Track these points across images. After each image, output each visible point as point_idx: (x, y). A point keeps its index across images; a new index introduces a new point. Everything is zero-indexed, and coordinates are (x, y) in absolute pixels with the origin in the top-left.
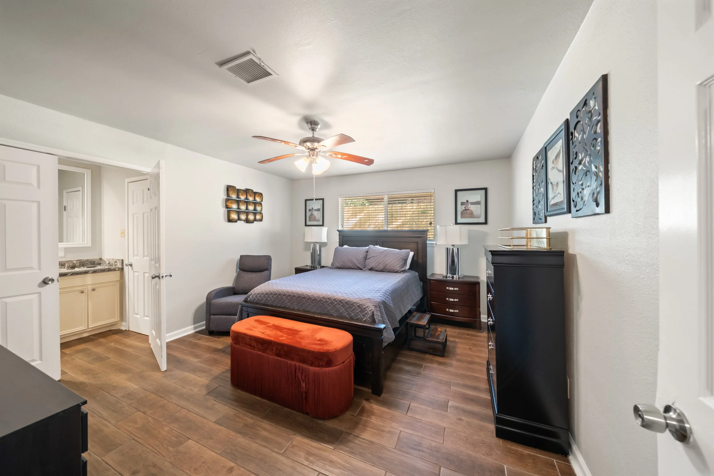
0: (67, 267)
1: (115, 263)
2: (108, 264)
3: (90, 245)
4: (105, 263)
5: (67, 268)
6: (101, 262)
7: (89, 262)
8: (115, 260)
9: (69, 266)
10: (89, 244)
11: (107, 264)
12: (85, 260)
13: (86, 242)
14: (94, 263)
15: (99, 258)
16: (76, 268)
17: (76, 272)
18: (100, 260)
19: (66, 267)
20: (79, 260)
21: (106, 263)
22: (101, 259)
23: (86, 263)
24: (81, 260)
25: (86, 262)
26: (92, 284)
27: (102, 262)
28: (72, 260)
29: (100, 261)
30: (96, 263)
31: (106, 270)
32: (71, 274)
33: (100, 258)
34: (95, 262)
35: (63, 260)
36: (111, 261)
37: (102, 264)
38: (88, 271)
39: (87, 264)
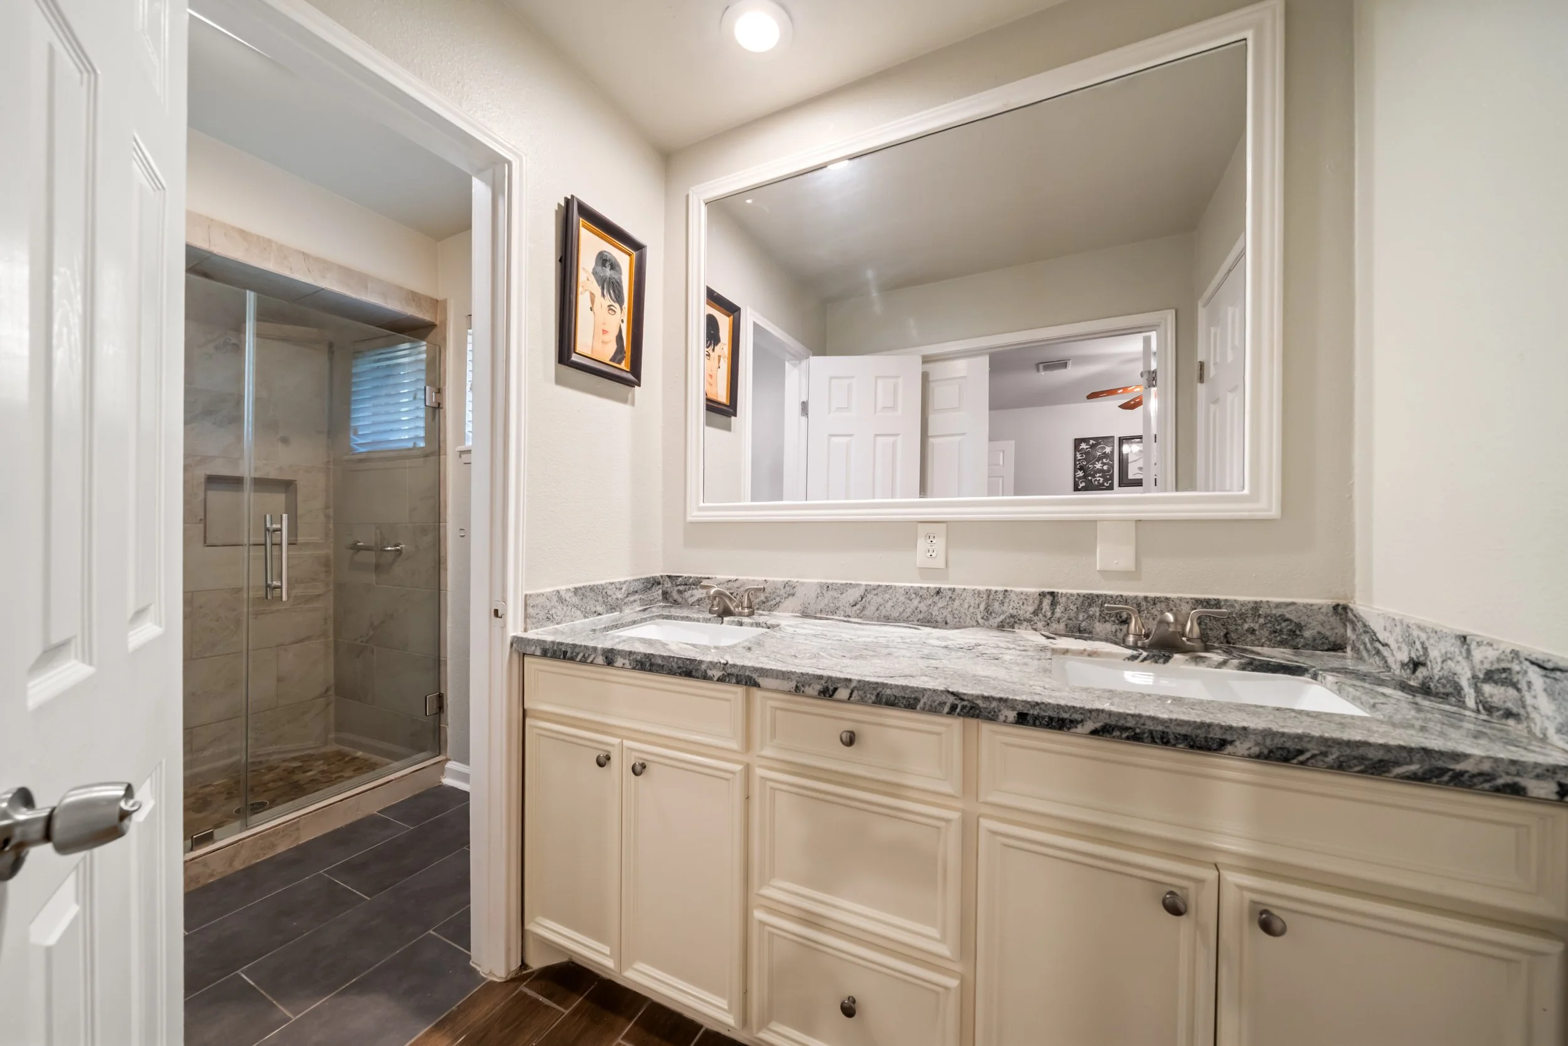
0: (1138, 636)
1: (1487, 688)
2: (1403, 665)
3: (1275, 512)
4: (1378, 652)
5: (1135, 647)
6: (1344, 636)
7: (1262, 621)
8: (1484, 657)
9: (1147, 636)
10: (1268, 506)
11: (1396, 669)
12: (1243, 604)
13: (1246, 491)
14: (1292, 633)
15: (1334, 602)
16: (1177, 656)
17: (1131, 723)
18: (1334, 620)
19: (1131, 639)
20: (1207, 603)
21: (1385, 652)
22: (1341, 611)
23: (1246, 626)
24: (1217, 604)
25: (1243, 616)
26: (1258, 867)
27: (1349, 633)
28: (1167, 599)
29: (1340, 630)
30: (1307, 634)
31: (1397, 764)
32: (1098, 725)
33: (1336, 607)
34: (1300, 626)
35: (1125, 594)
36: (1434, 653)
37: (1349, 649)
38: (1218, 735)
39: (1252, 631)
